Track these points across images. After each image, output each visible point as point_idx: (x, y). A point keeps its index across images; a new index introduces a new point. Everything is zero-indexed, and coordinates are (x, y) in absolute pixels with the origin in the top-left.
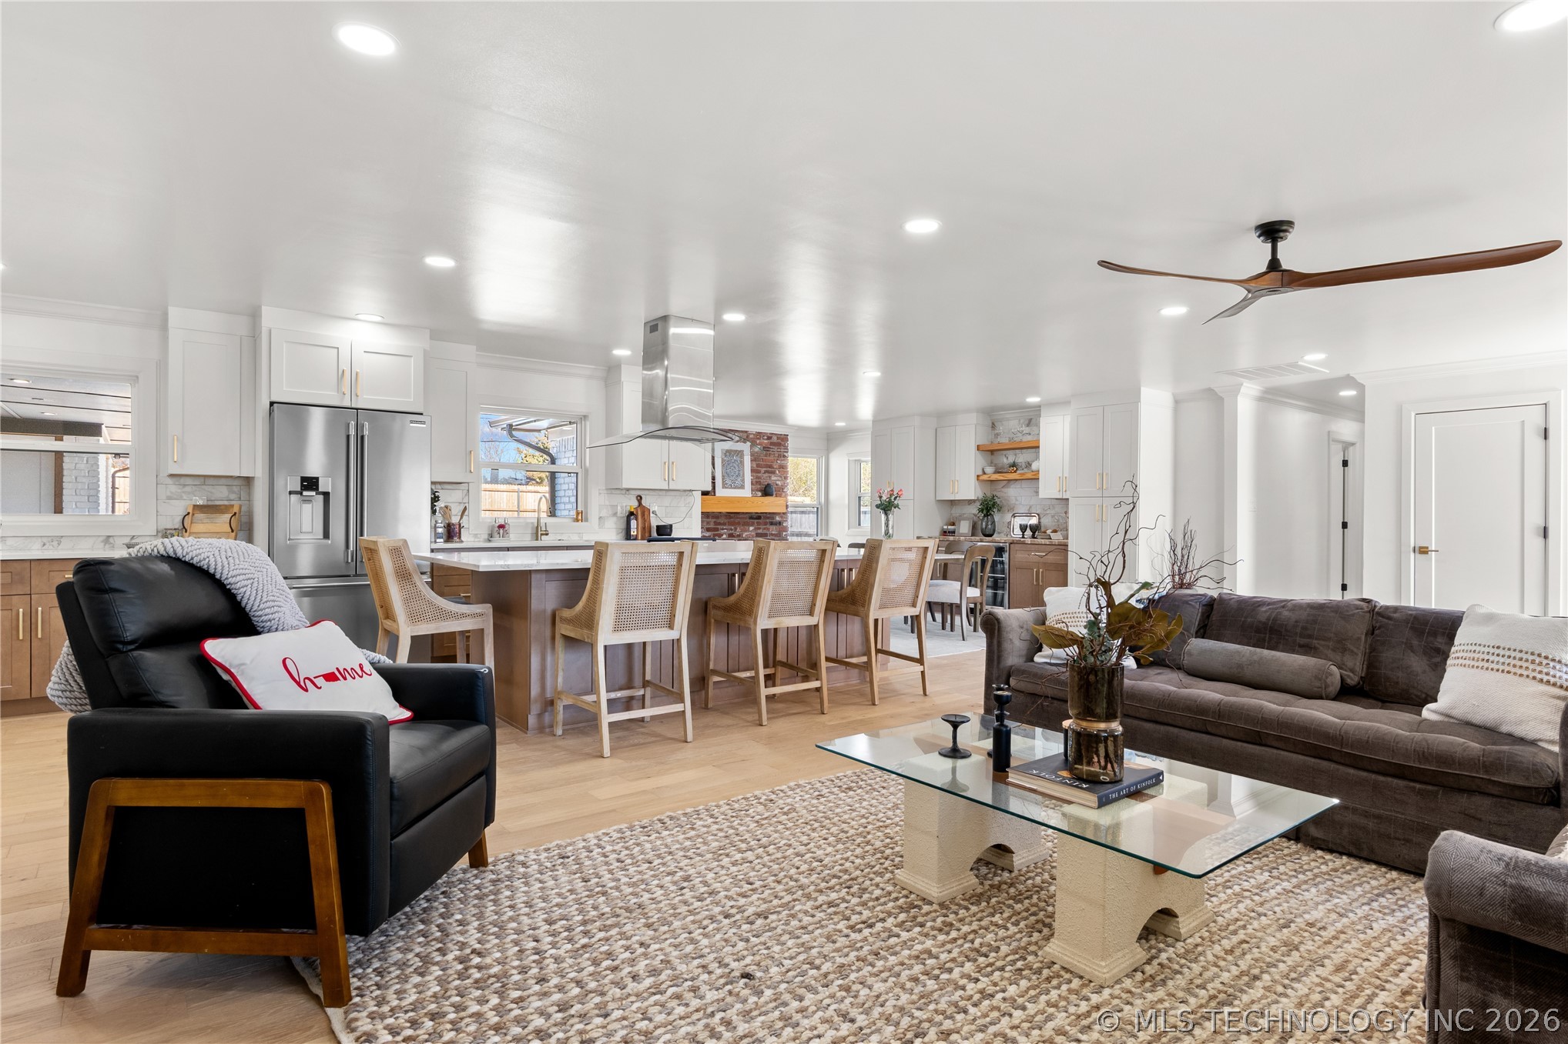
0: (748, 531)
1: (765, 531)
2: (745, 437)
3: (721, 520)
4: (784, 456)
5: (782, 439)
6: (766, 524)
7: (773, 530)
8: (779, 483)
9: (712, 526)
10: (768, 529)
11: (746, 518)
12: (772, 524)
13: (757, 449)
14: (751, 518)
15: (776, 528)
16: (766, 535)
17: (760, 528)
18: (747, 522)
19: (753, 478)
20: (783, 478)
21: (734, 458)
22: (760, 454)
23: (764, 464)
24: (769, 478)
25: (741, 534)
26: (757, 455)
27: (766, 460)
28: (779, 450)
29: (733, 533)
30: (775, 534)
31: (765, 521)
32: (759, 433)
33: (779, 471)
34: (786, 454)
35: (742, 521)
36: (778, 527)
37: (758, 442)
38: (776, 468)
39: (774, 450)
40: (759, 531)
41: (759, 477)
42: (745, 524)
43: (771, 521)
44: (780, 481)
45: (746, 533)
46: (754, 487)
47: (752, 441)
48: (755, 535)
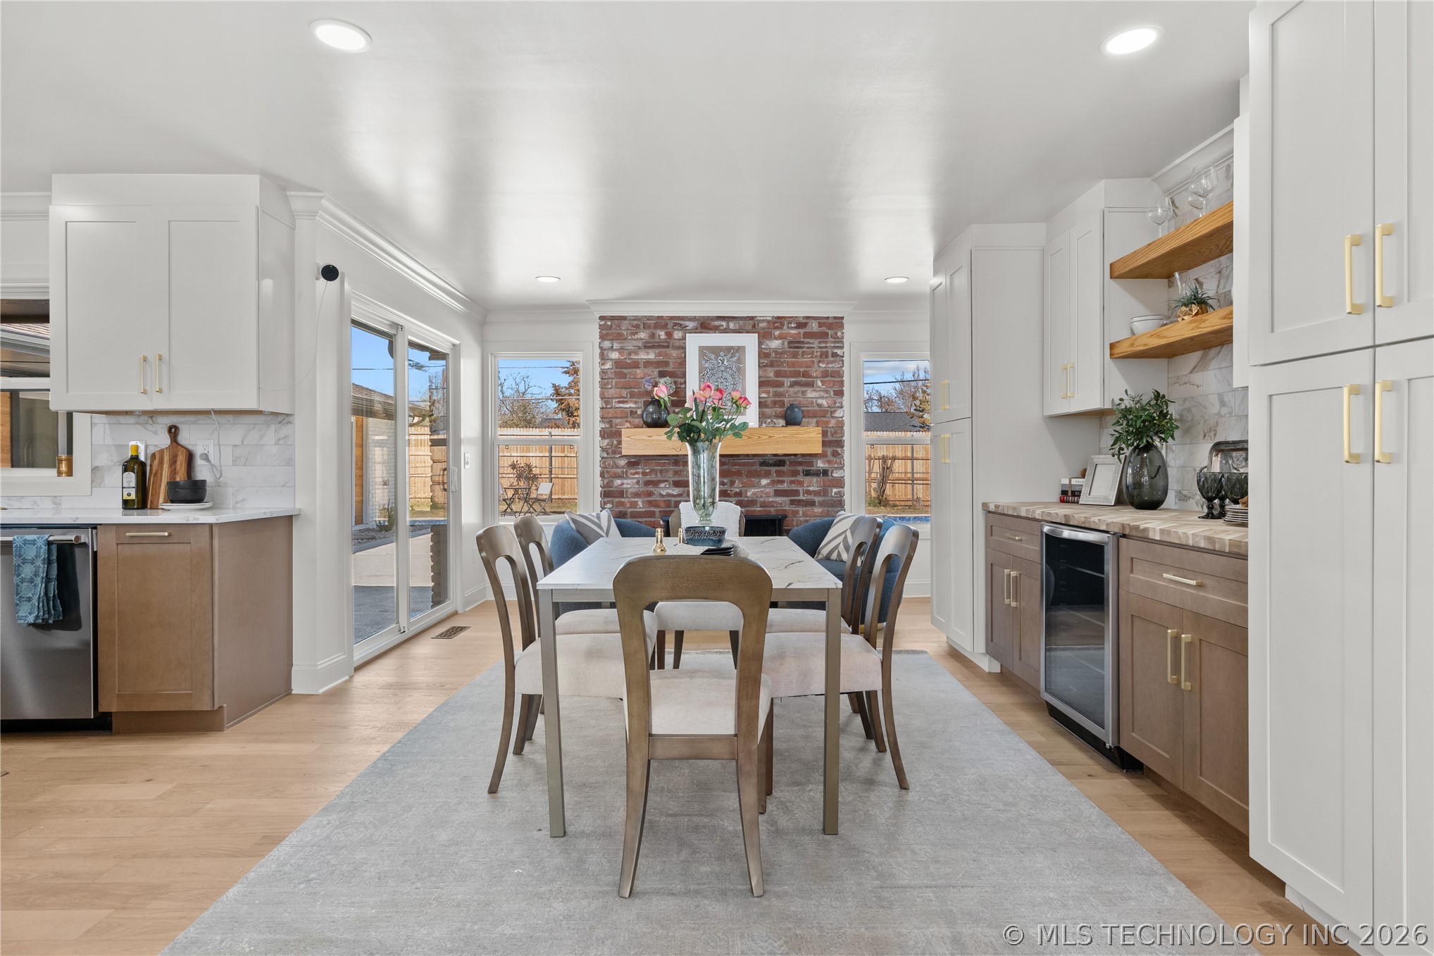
0: (758, 485)
1: (794, 487)
2: (748, 324)
4: (835, 355)
5: (833, 324)
6: (795, 473)
7: (813, 484)
8: (824, 402)
10: (801, 483)
11: (752, 464)
12: (807, 473)
13: (775, 344)
14: (763, 464)
15: (817, 481)
16: (796, 493)
17: (783, 482)
18: (756, 471)
19: (764, 395)
20: (832, 393)
21: (725, 363)
22: (781, 353)
23: (790, 371)
24: (800, 395)
25: (741, 491)
26: (773, 355)
27: (793, 365)
28: (823, 345)
29: (727, 491)
30: (815, 491)
31: (792, 468)
32: (778, 318)
33: (821, 381)
34: (839, 352)
35: (744, 469)
36: (821, 478)
37: (777, 333)
38: (816, 377)
39: (811, 346)
40: (780, 487)
41: (776, 394)
42: (751, 474)
43: (806, 468)
44: (827, 398)
45: (753, 490)
46: (767, 411)
47: (762, 331)
48: (772, 493)
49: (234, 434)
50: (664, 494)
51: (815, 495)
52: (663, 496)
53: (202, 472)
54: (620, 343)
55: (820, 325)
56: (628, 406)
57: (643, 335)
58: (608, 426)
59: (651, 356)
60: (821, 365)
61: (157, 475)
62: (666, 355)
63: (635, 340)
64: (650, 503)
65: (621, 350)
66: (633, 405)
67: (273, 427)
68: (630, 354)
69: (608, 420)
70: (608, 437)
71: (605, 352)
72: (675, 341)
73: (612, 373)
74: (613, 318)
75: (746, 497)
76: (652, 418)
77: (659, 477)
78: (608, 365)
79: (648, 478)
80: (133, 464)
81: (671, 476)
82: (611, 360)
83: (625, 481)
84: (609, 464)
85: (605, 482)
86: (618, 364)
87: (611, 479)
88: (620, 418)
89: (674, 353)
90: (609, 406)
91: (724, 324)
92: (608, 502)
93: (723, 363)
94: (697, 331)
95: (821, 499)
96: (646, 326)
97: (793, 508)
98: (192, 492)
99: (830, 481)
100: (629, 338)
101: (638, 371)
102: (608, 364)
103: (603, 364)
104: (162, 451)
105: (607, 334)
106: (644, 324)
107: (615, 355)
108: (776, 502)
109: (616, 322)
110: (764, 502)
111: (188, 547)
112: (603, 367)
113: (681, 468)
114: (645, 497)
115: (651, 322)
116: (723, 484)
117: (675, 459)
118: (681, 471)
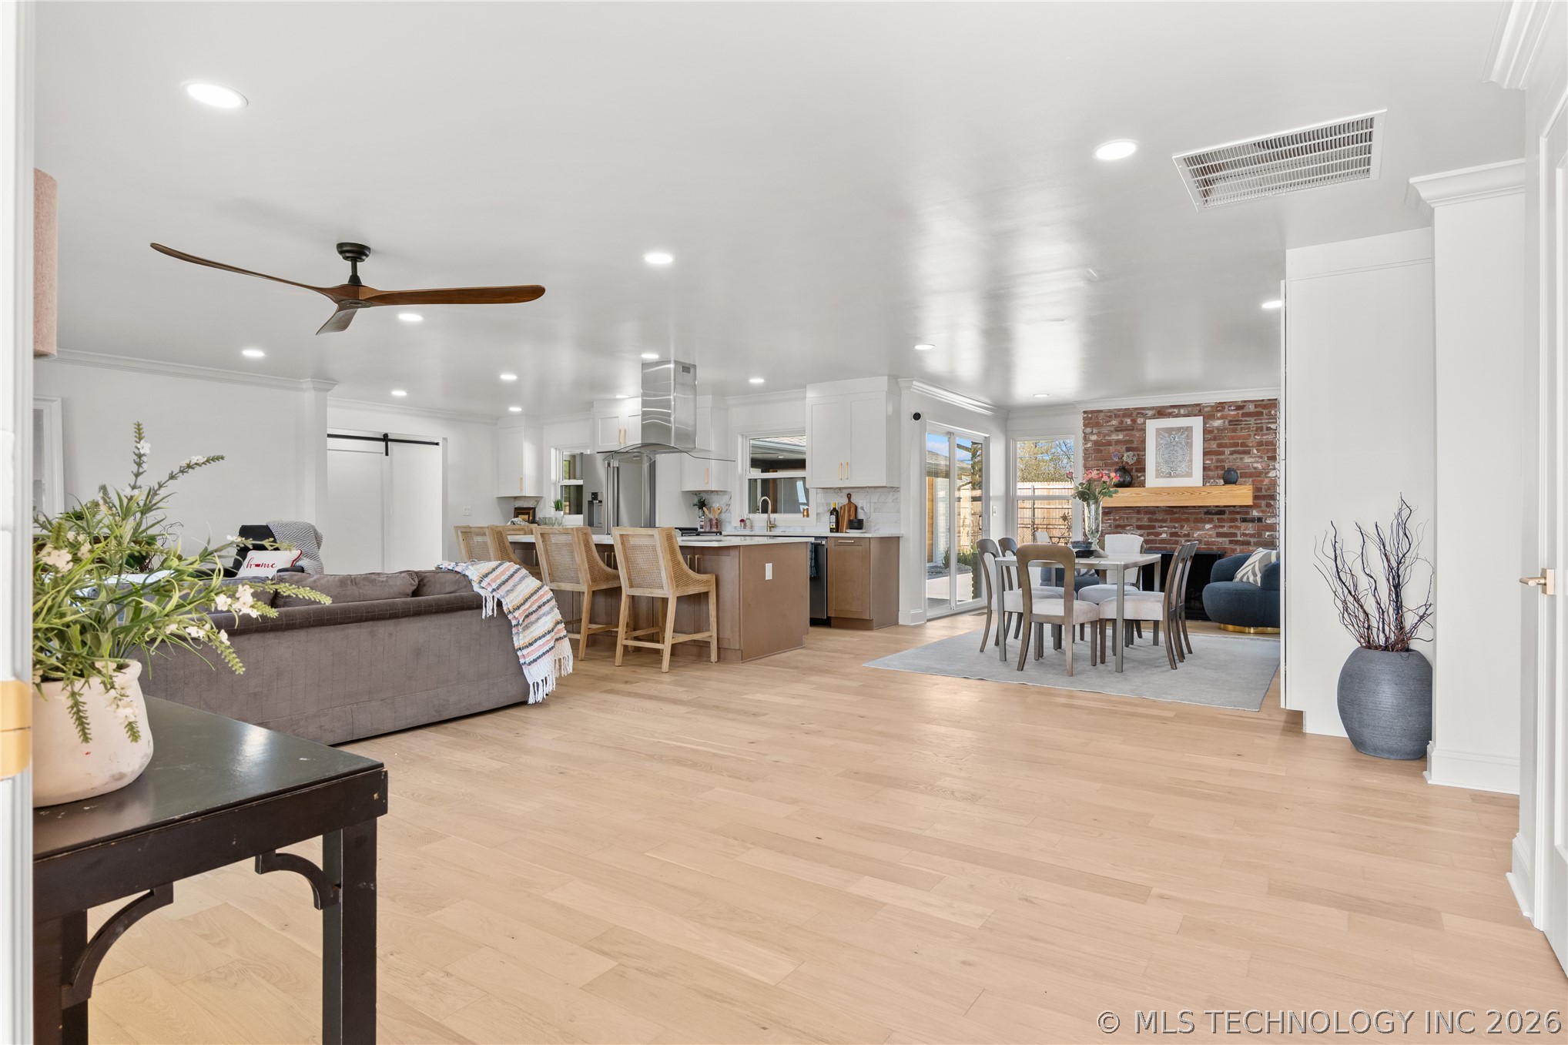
0: (1203, 529)
1: (1232, 530)
2: (1195, 410)
4: (1269, 429)
5: (1267, 407)
6: (1234, 520)
7: (1250, 529)
8: (1259, 466)
9: (1145, 522)
10: (1238, 528)
11: (1198, 513)
12: (1244, 520)
13: (1217, 423)
14: (1208, 513)
15: (1252, 527)
16: (1235, 535)
17: (1224, 526)
18: (1201, 518)
19: (1208, 462)
20: (1266, 458)
21: (1176, 439)
22: (1222, 430)
23: (1230, 443)
24: (1238, 460)
25: (1189, 532)
26: (1216, 431)
27: (1232, 438)
28: (1259, 422)
29: (1177, 532)
30: (1249, 534)
31: (1231, 516)
32: (1220, 403)
33: (1257, 450)
34: (1273, 426)
35: (1192, 517)
36: (1256, 524)
37: (1219, 415)
39: (1248, 423)
40: (1221, 530)
41: (1218, 461)
42: (1197, 521)
43: (1242, 516)
44: (1261, 462)
45: (1199, 532)
46: (1211, 473)
47: (1206, 414)
48: (1214, 535)
49: (875, 498)
51: (1250, 537)
53: (861, 516)
54: (1098, 429)
55: (1256, 406)
57: (1114, 422)
59: (1121, 437)
60: (1256, 437)
61: (843, 516)
62: (1132, 435)
63: (1109, 426)
65: (1098, 434)
67: (891, 494)
68: (1105, 436)
71: (1087, 436)
72: (1138, 426)
73: (1092, 450)
74: (1092, 412)
75: (1193, 537)
76: (1119, 481)
77: (1126, 523)
78: (1089, 445)
79: (1118, 523)
80: (834, 511)
81: (1135, 521)
82: (1091, 441)
86: (1096, 443)
89: (1138, 434)
91: (1176, 411)
93: (1174, 439)
94: (1155, 417)
95: (1255, 540)
96: (1117, 417)
97: (1232, 546)
98: (858, 524)
99: (1264, 526)
100: (1105, 425)
101: (1111, 448)
103: (1085, 444)
104: (844, 506)
105: (1089, 424)
106: (1115, 414)
107: (1094, 438)
108: (1218, 542)
109: (1095, 414)
110: (1208, 541)
111: (861, 547)
112: (1085, 446)
113: (1143, 516)
115: (1120, 413)
116: (1175, 528)
117: (1138, 510)
118: (1142, 518)
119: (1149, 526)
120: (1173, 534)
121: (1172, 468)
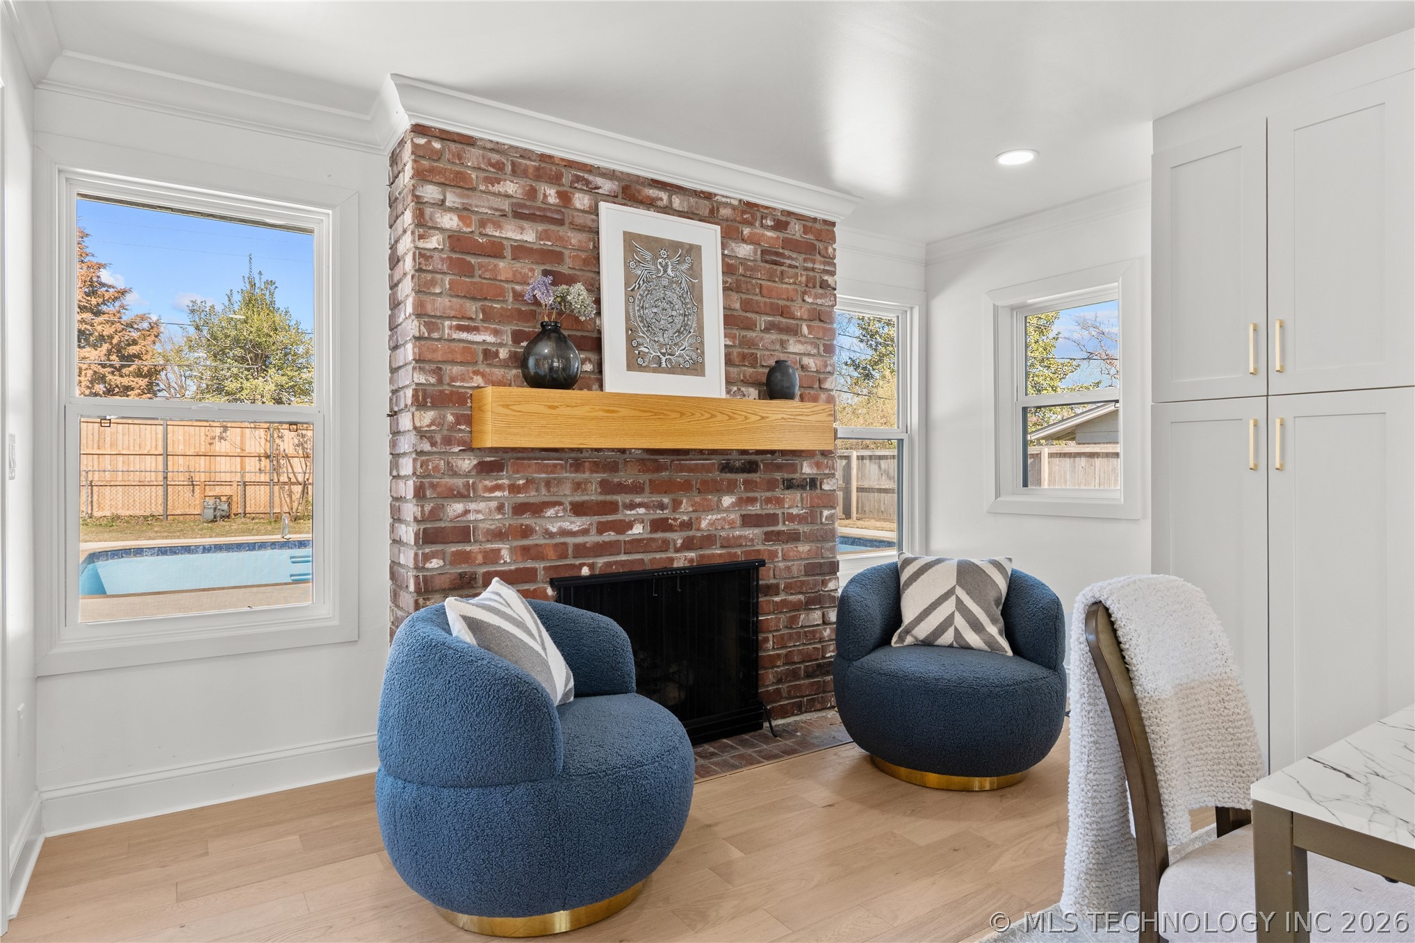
0: (718, 508)
1: (770, 509)
2: (704, 206)
3: (626, 476)
4: (824, 285)
5: (822, 231)
6: (771, 485)
7: (794, 502)
8: (810, 363)
9: (593, 495)
10: (780, 503)
11: (708, 469)
12: (789, 485)
13: (744, 250)
14: (727, 468)
15: (802, 499)
16: (772, 519)
17: (755, 500)
18: (715, 481)
19: (731, 342)
20: (822, 348)
21: (669, 272)
22: (752, 269)
23: (765, 303)
24: (778, 347)
25: (691, 518)
26: (742, 271)
27: (768, 292)
28: (810, 265)
29: (667, 519)
30: (798, 515)
31: (768, 476)
32: (749, 204)
33: (809, 327)
34: (830, 280)
35: (697, 478)
36: (807, 494)
37: (746, 231)
38: (801, 319)
39: (794, 263)
40: (750, 510)
41: (749, 343)
42: (706, 487)
43: (786, 476)
44: (813, 355)
45: (709, 517)
46: (734, 370)
47: (726, 224)
48: (739, 522)
50: (554, 530)
51: (800, 523)
52: (551, 535)
54: (461, 196)
55: (806, 230)
56: (478, 338)
57: (510, 187)
58: (433, 380)
59: (528, 235)
60: (806, 298)
62: (563, 238)
63: (494, 194)
64: (526, 552)
65: (464, 212)
66: (490, 338)
68: (482, 224)
69: (434, 366)
70: (434, 406)
71: (428, 211)
72: (576, 214)
73: (442, 260)
74: (445, 136)
75: (699, 529)
76: (551, 368)
77: (543, 495)
78: (434, 242)
79: (521, 497)
81: (568, 492)
82: (441, 230)
83: (472, 506)
84: (436, 468)
85: (427, 508)
86: (456, 241)
87: (440, 501)
88: (461, 363)
89: (575, 238)
90: (435, 335)
91: (664, 195)
92: (434, 555)
93: (665, 271)
94: (616, 200)
96: (516, 171)
97: (770, 547)
99: (819, 498)
100: (483, 188)
101: (500, 264)
102: (434, 239)
103: (421, 237)
105: (432, 170)
106: (513, 164)
107: (450, 221)
108: (745, 537)
109: (453, 146)
110: (727, 539)
112: (421, 244)
113: (587, 475)
114: (515, 538)
115: (528, 162)
116: (662, 506)
117: (576, 458)
118: (587, 482)
119: (604, 503)
120: (659, 525)
121: (661, 346)
